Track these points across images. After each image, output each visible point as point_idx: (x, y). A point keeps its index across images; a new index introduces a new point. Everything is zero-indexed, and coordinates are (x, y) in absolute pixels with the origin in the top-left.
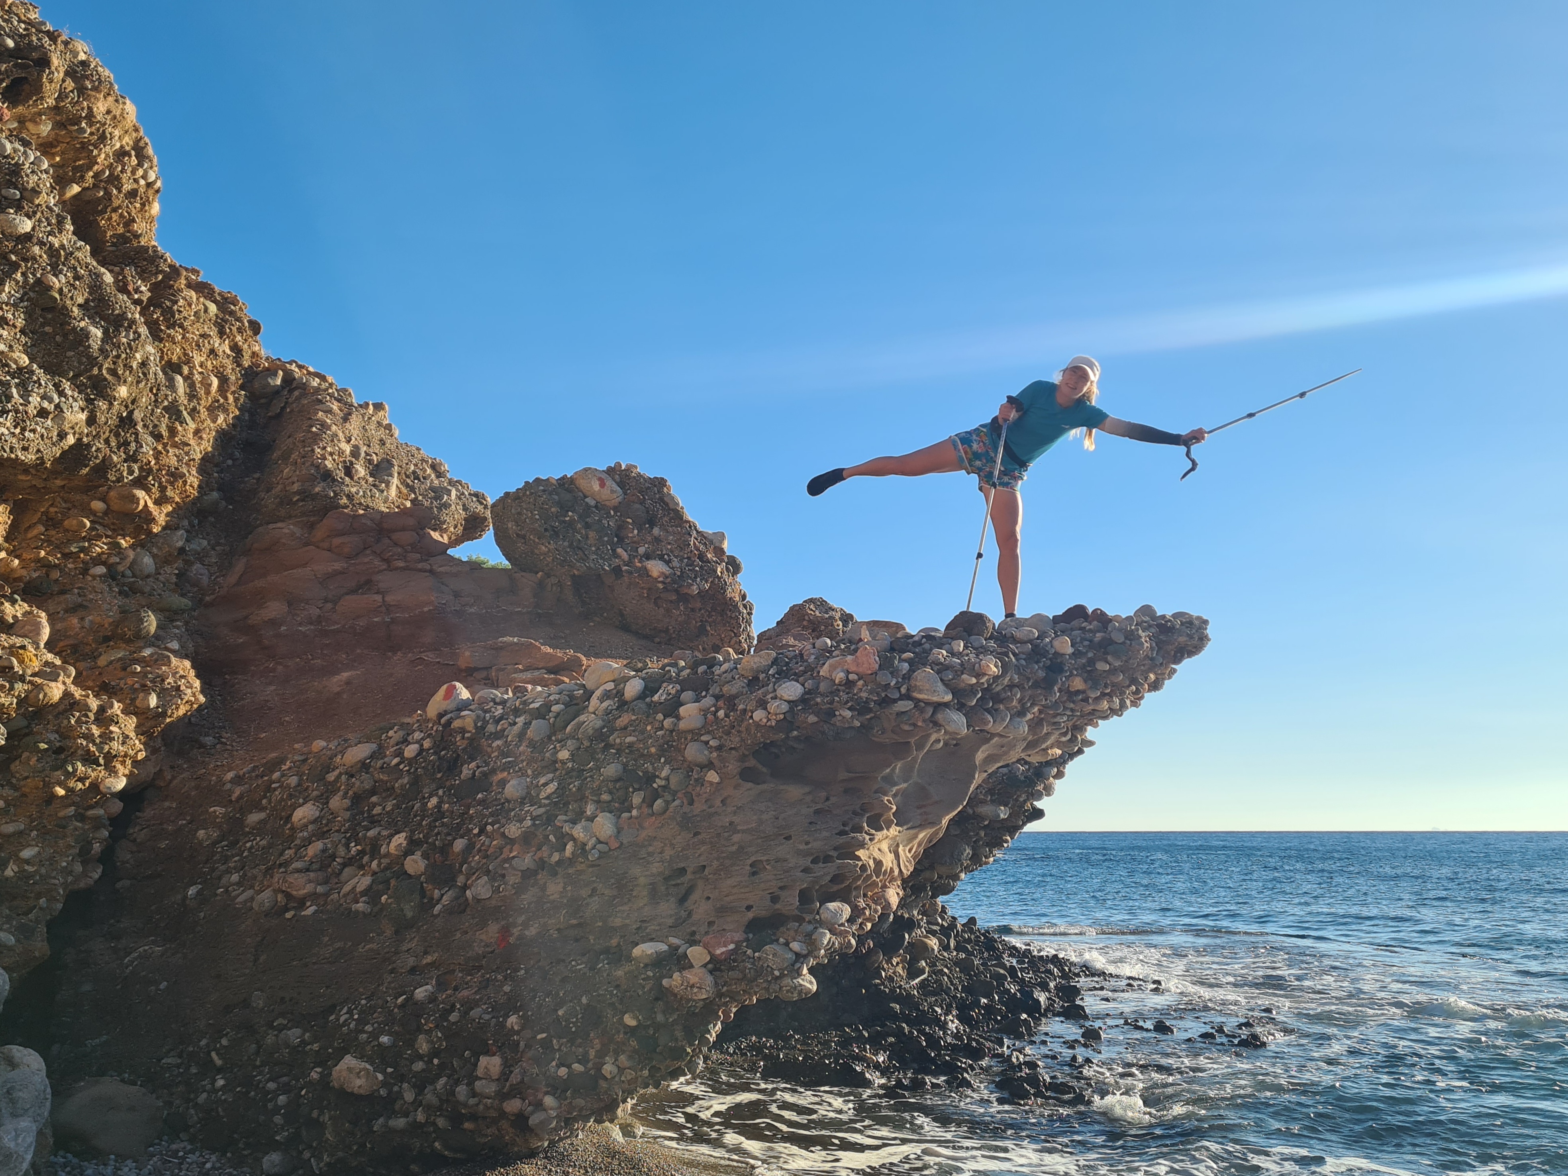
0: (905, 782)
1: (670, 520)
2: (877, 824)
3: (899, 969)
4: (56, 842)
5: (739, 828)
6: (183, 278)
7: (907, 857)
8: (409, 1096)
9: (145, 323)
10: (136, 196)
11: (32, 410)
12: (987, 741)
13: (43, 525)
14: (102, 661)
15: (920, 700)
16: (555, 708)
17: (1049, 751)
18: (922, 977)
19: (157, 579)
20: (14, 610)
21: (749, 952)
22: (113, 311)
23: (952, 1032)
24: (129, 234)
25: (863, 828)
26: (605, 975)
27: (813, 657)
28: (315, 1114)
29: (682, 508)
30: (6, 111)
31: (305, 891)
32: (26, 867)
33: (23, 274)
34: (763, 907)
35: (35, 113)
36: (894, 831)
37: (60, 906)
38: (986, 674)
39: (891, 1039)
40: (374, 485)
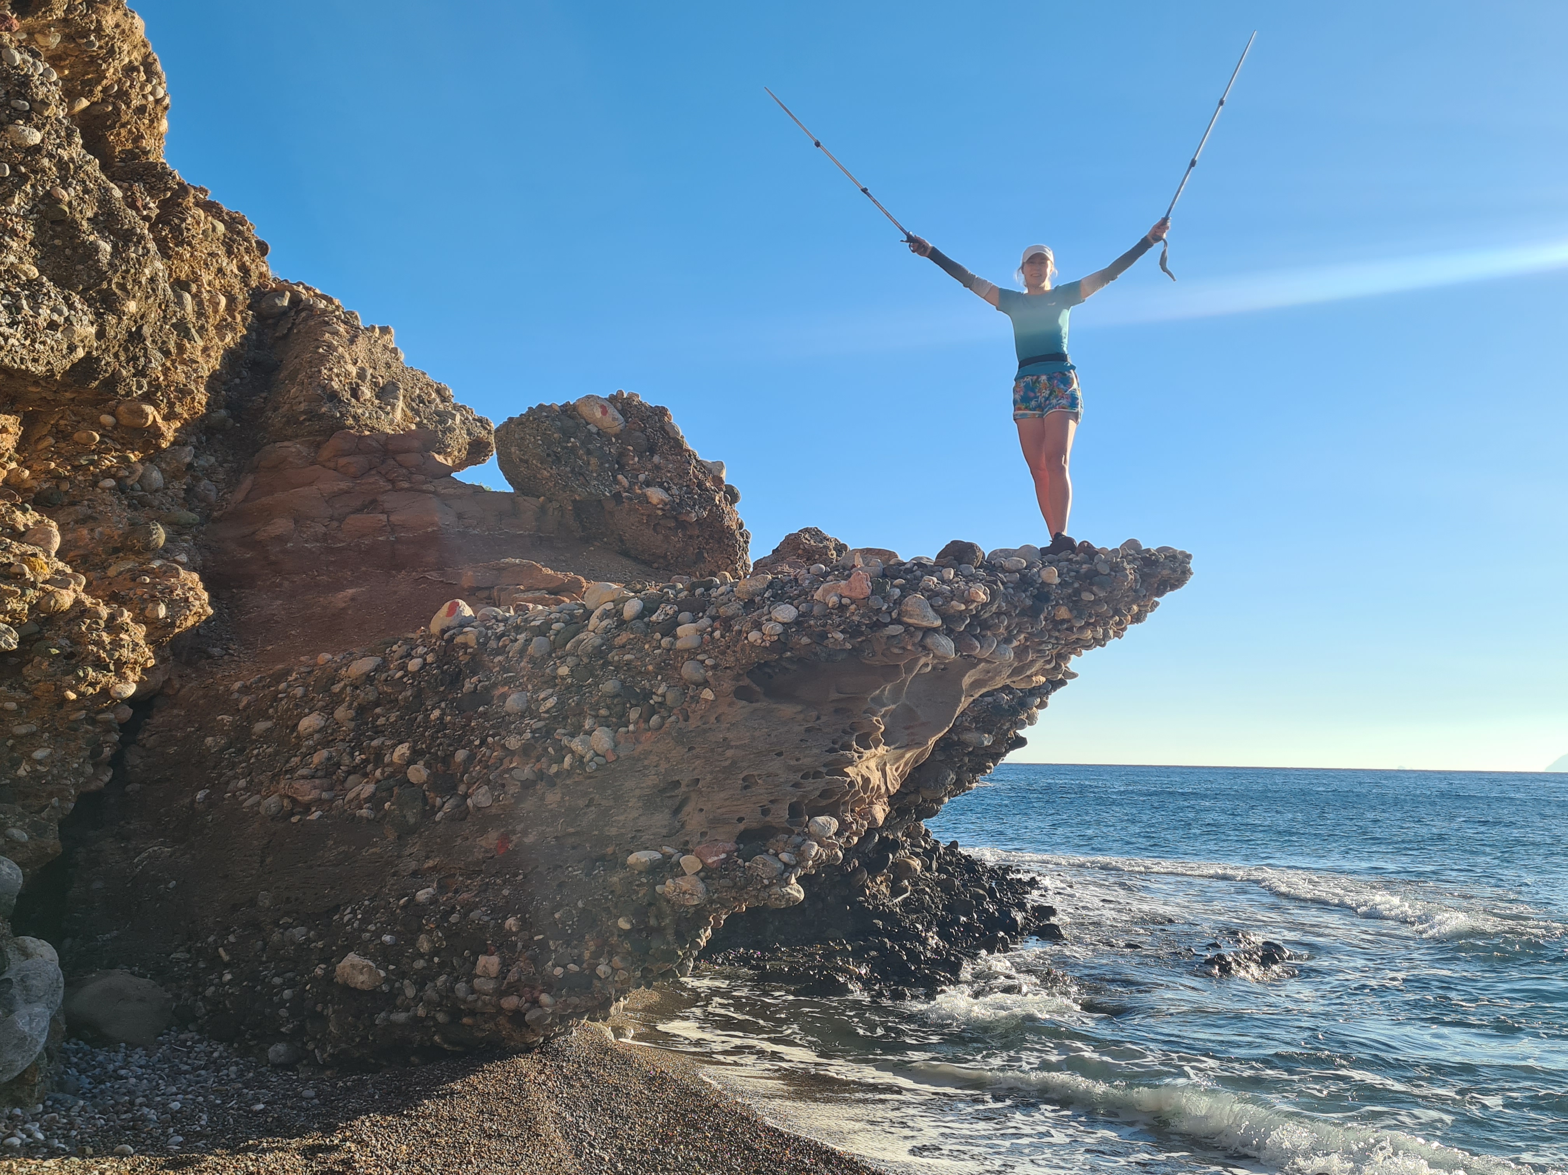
0: (894, 703)
1: (670, 448)
2: (865, 742)
3: (883, 888)
4: (67, 744)
5: (733, 743)
6: (191, 196)
7: (894, 776)
8: (410, 992)
9: (154, 240)
10: (145, 112)
11: (42, 322)
12: (974, 666)
13: (53, 437)
14: (112, 572)
15: (910, 625)
16: (556, 626)
17: (1034, 679)
18: (905, 896)
19: (166, 494)
20: (25, 519)
21: (740, 861)
22: (122, 226)
23: (932, 948)
24: (137, 150)
25: (852, 746)
26: (600, 881)
27: (807, 582)
28: (319, 1008)
29: (682, 437)
30: (15, 21)
31: (310, 797)
32: (39, 768)
33: (32, 186)
34: (753, 820)
35: (44, 25)
36: (882, 750)
37: (71, 806)
38: (974, 601)
39: (873, 953)
40: (380, 408)
